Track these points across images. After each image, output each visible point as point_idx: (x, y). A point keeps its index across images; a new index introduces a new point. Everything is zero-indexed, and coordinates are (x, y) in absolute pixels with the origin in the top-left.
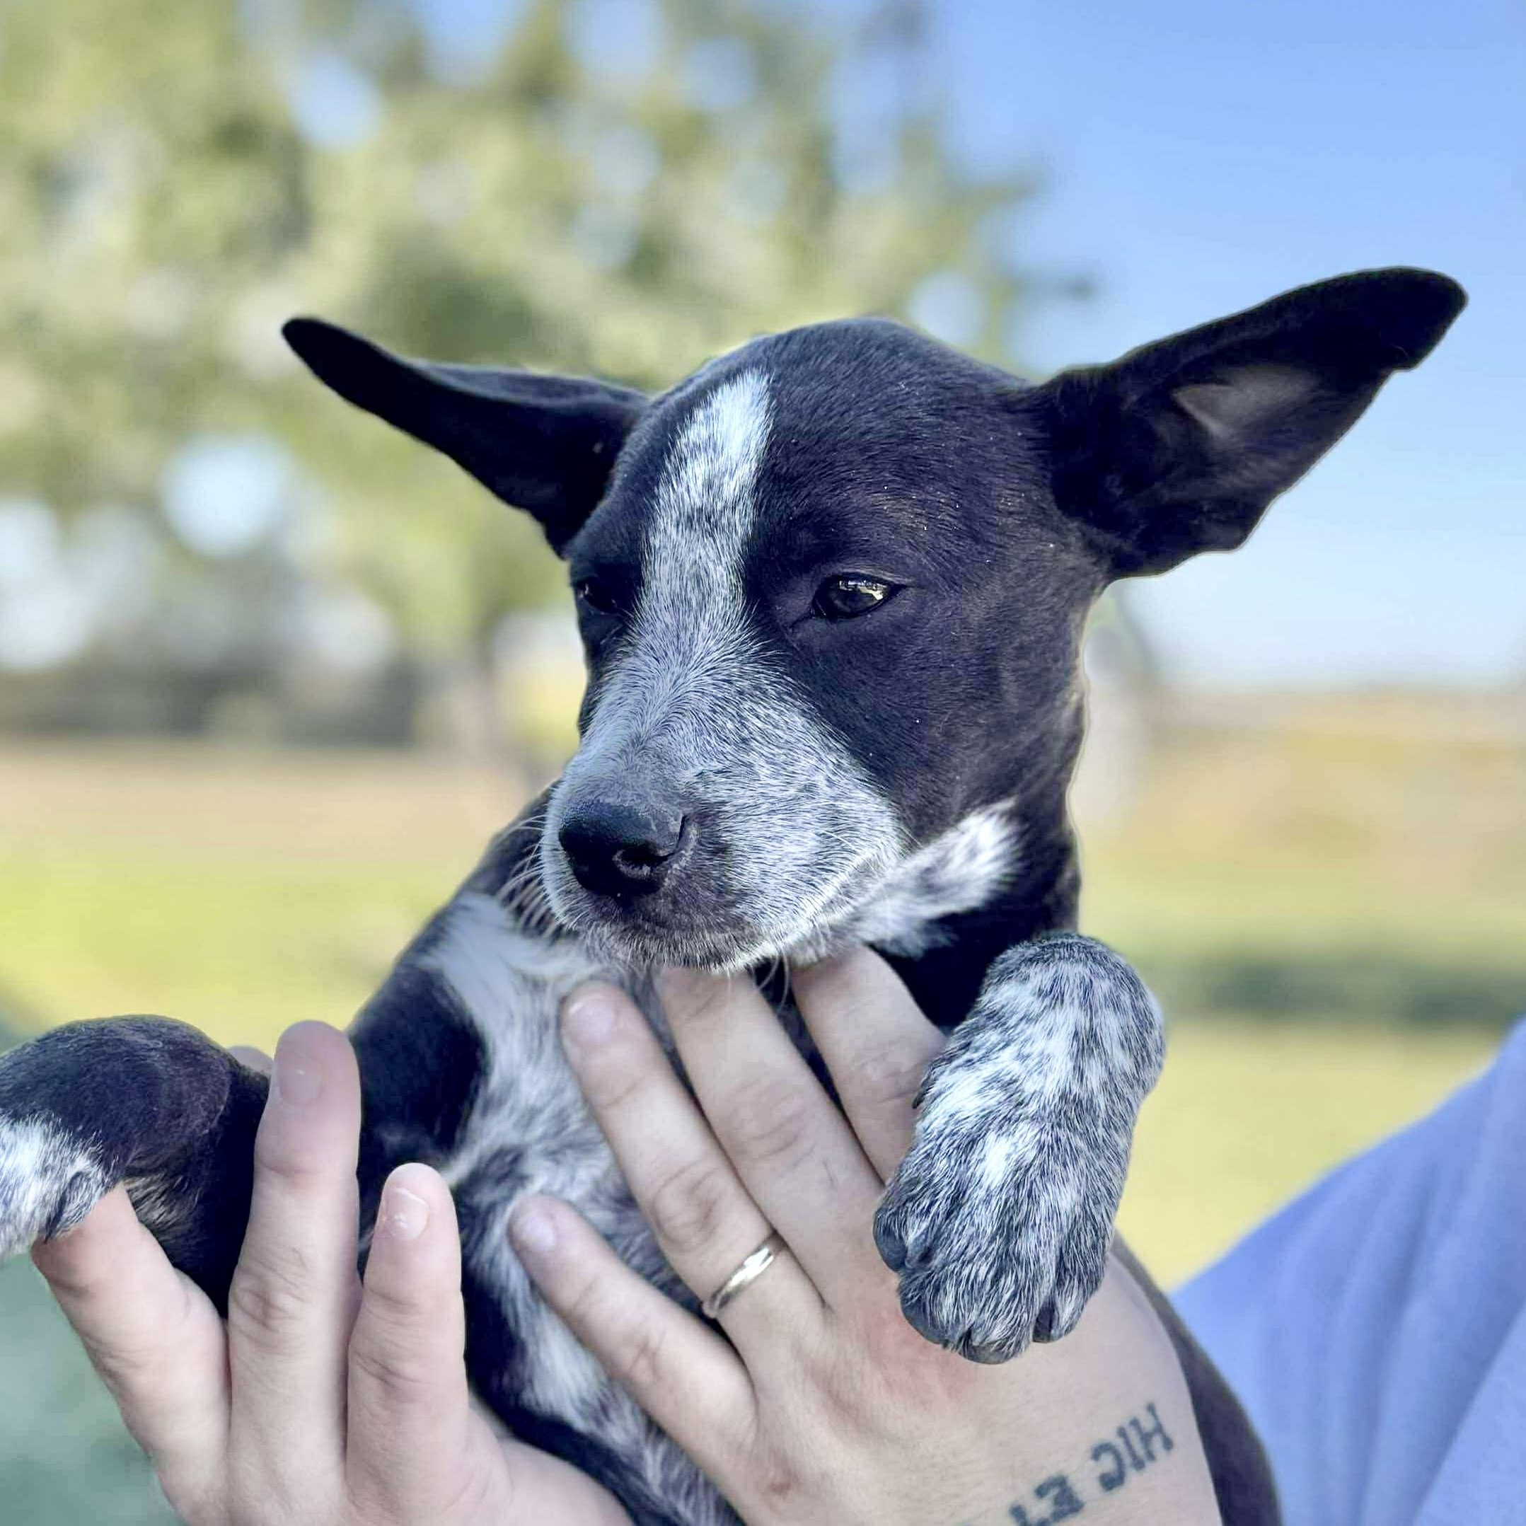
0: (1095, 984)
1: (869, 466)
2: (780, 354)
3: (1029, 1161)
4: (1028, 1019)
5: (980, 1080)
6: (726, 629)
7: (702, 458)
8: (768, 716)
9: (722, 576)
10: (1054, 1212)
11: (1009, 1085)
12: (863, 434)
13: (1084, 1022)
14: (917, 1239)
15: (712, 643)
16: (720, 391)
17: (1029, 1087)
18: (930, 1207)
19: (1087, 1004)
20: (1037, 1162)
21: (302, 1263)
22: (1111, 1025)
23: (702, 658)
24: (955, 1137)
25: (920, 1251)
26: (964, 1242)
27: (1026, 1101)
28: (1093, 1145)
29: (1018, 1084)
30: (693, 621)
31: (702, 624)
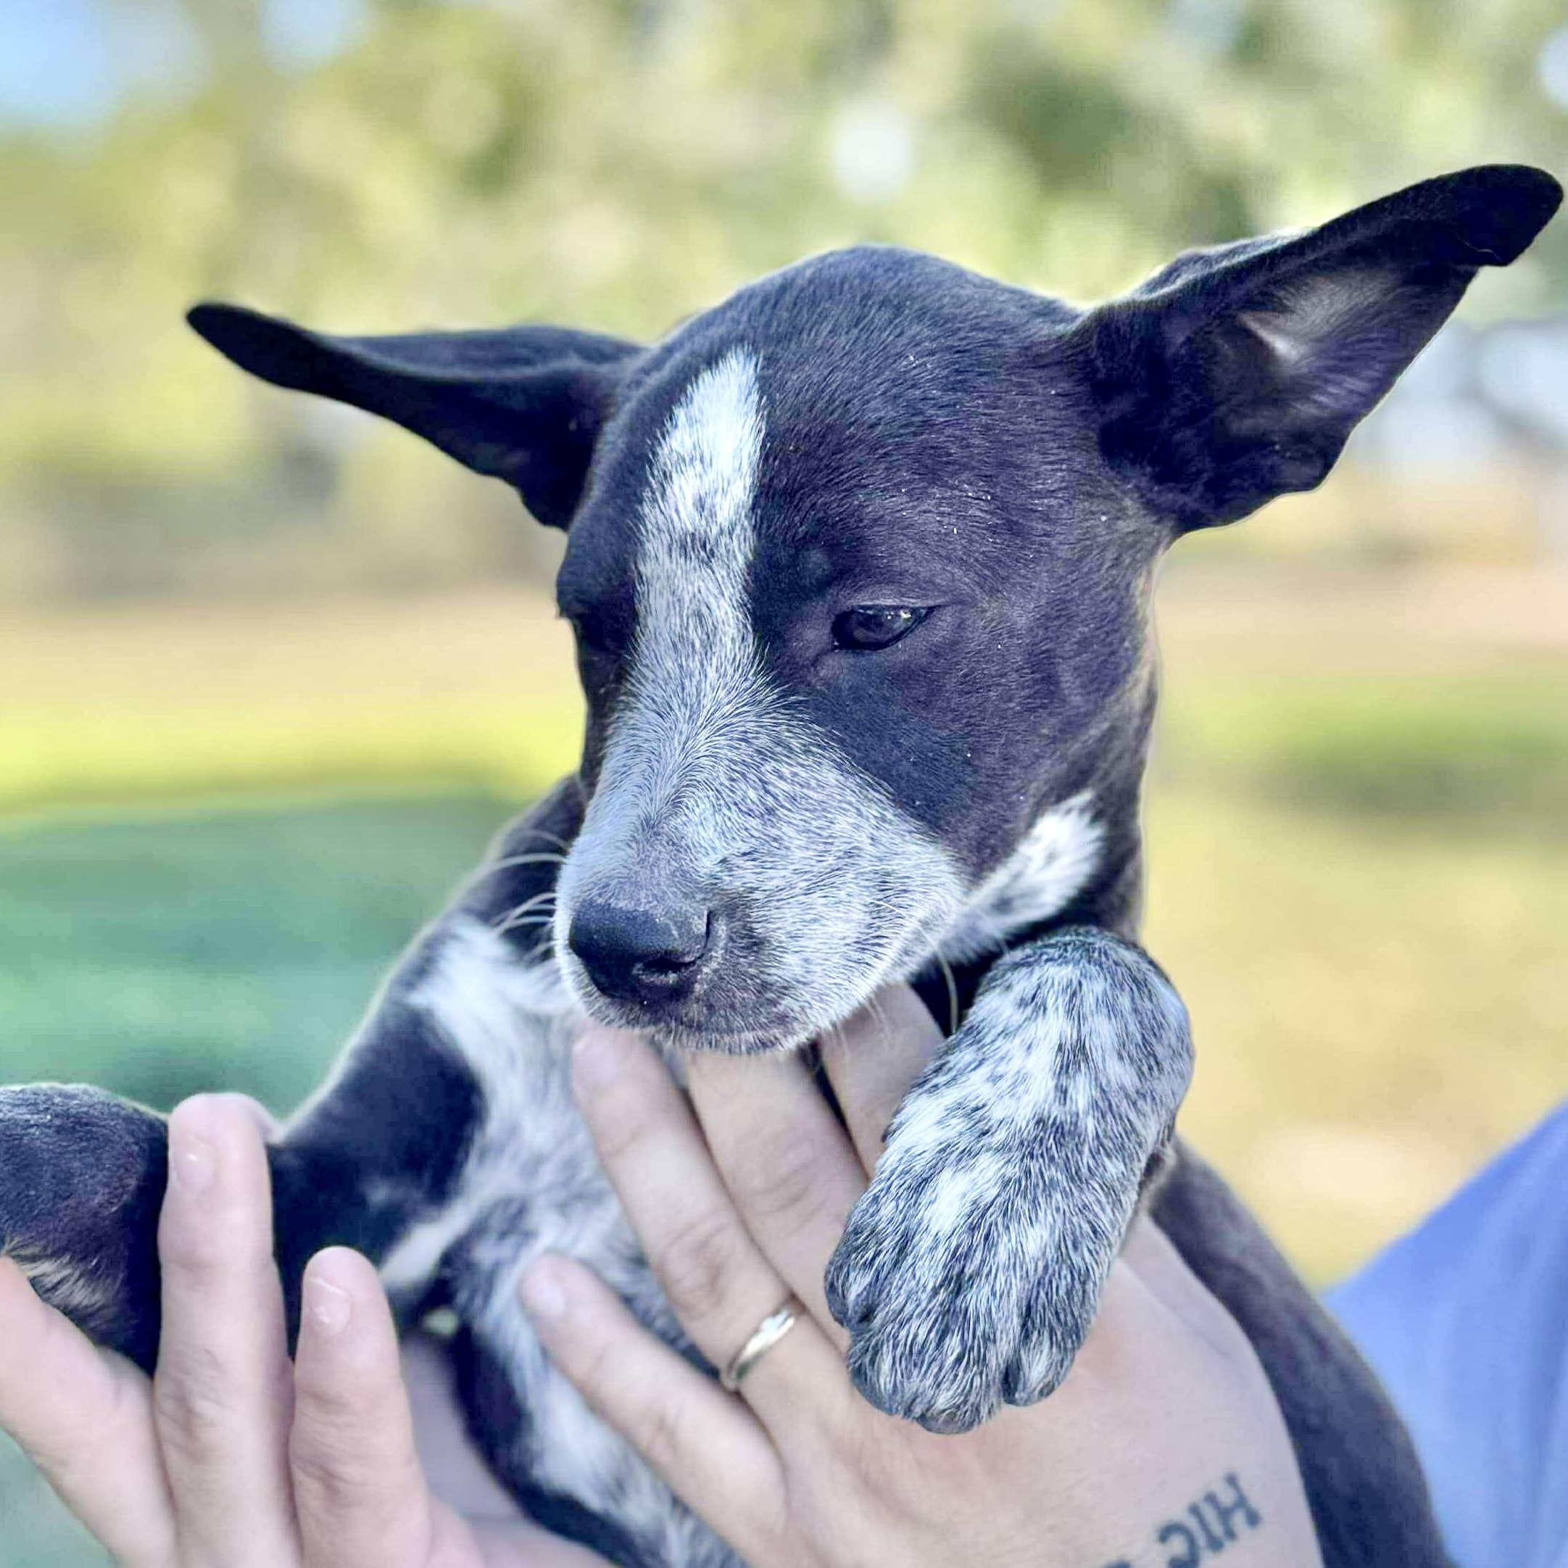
0: (1084, 987)
1: (883, 466)
2: (768, 325)
3: (989, 1199)
4: (1005, 1033)
5: (942, 1107)
6: (737, 676)
7: (690, 472)
8: (795, 774)
9: (726, 613)
10: (1016, 1257)
11: (974, 1111)
12: (872, 426)
13: (1070, 1032)
14: (859, 1296)
15: (722, 693)
16: (700, 382)
17: (997, 1113)
18: (874, 1258)
19: (1073, 1010)
20: (1000, 1200)
21: (215, 1363)
22: (1102, 1032)
23: (712, 714)
24: (907, 1177)
25: (860, 1310)
26: (902, 1299)
27: (993, 1130)
28: (1074, 1177)
29: (986, 1109)
30: (699, 665)
31: (709, 670)
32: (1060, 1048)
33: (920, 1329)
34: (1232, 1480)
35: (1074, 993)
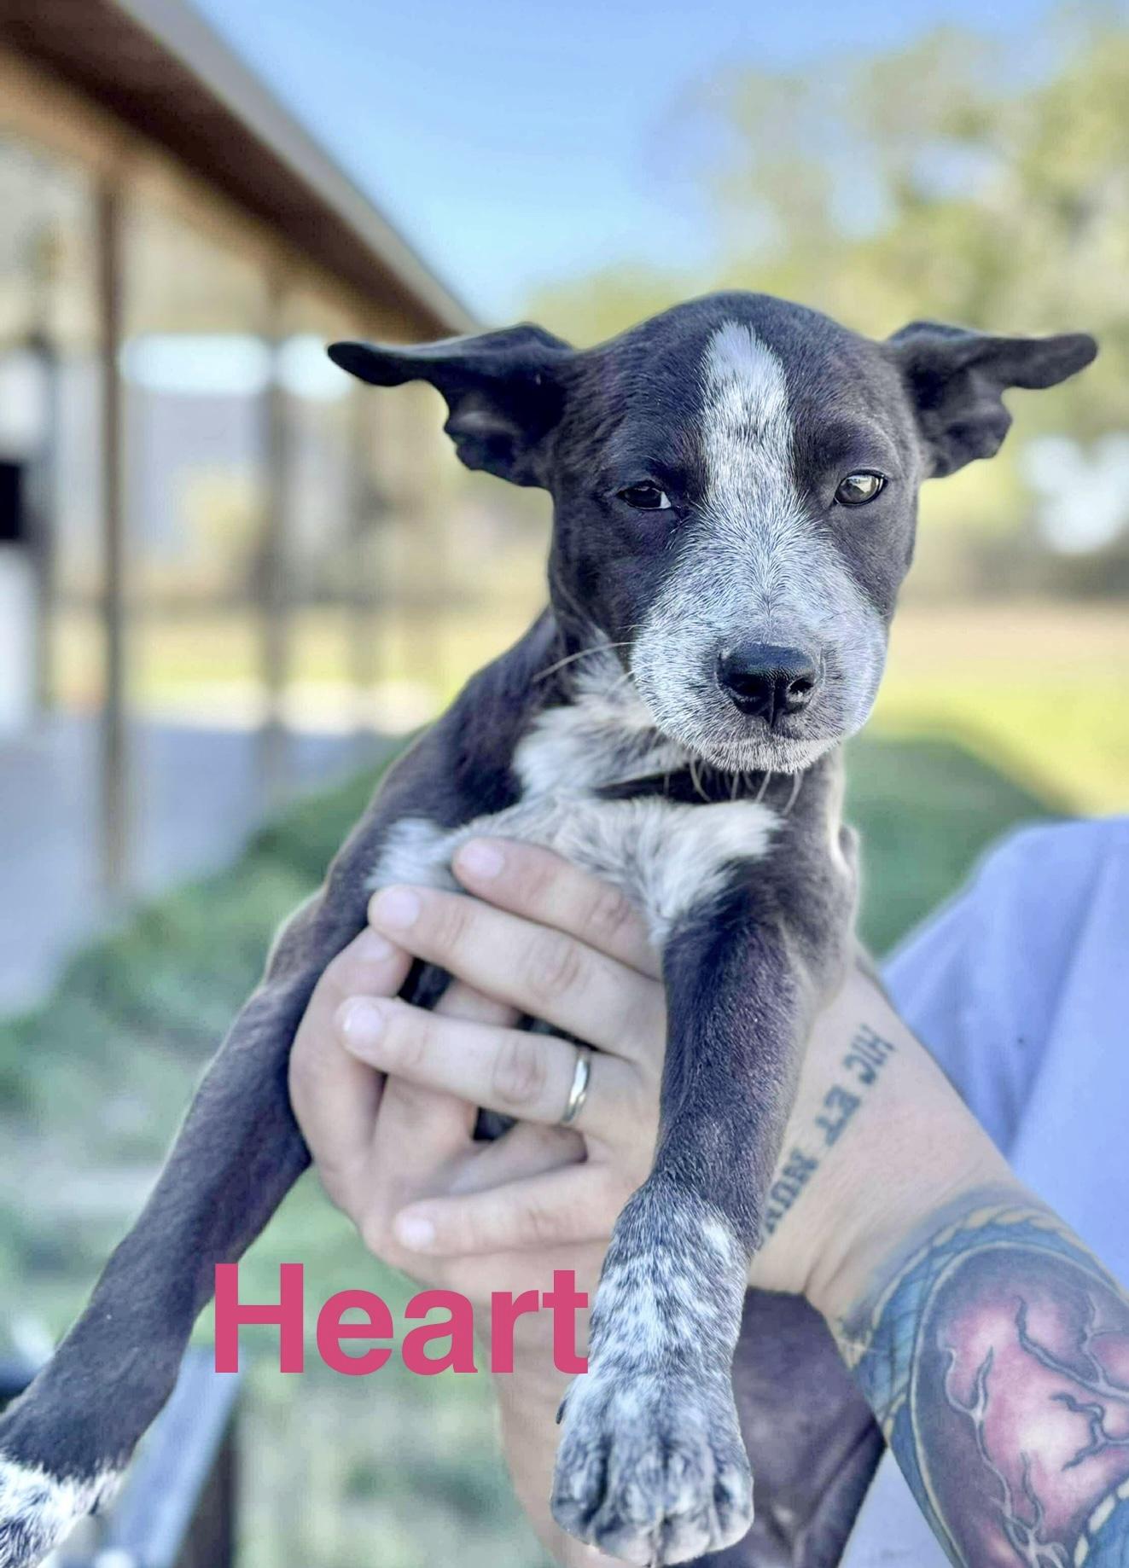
0: (659, 1264)
11: (618, 1361)
13: (660, 1293)
17: (635, 1354)
19: (657, 1280)
32: (658, 1303)
33: (652, 1461)
34: (865, 1028)
35: (654, 1272)
